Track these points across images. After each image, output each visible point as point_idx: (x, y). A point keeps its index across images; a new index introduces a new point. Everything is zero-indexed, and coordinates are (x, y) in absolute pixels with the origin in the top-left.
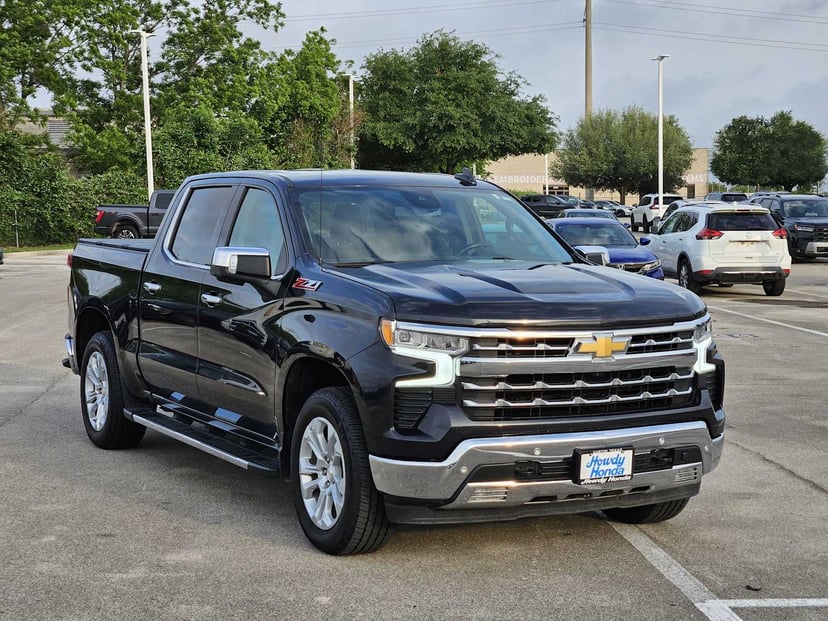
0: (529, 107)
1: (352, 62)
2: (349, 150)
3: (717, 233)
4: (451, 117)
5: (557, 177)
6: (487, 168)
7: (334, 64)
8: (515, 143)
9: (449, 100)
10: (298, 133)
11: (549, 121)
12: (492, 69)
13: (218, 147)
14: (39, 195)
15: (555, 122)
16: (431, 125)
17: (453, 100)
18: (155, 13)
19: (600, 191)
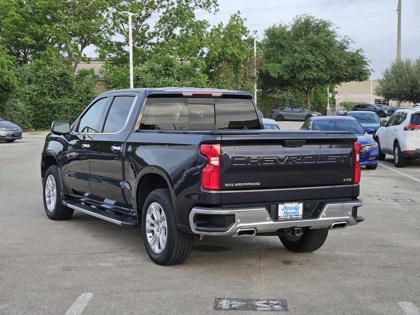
0: (353, 55)
1: (256, 31)
2: (253, 78)
3: (417, 127)
4: (308, 61)
5: (379, 95)
6: (335, 89)
7: (246, 32)
8: (345, 75)
9: (308, 51)
10: (225, 68)
11: (365, 63)
12: (334, 34)
13: (176, 75)
14: (81, 101)
15: (368, 64)
16: (297, 65)
17: (311, 51)
18: (151, 6)
19: (403, 102)
